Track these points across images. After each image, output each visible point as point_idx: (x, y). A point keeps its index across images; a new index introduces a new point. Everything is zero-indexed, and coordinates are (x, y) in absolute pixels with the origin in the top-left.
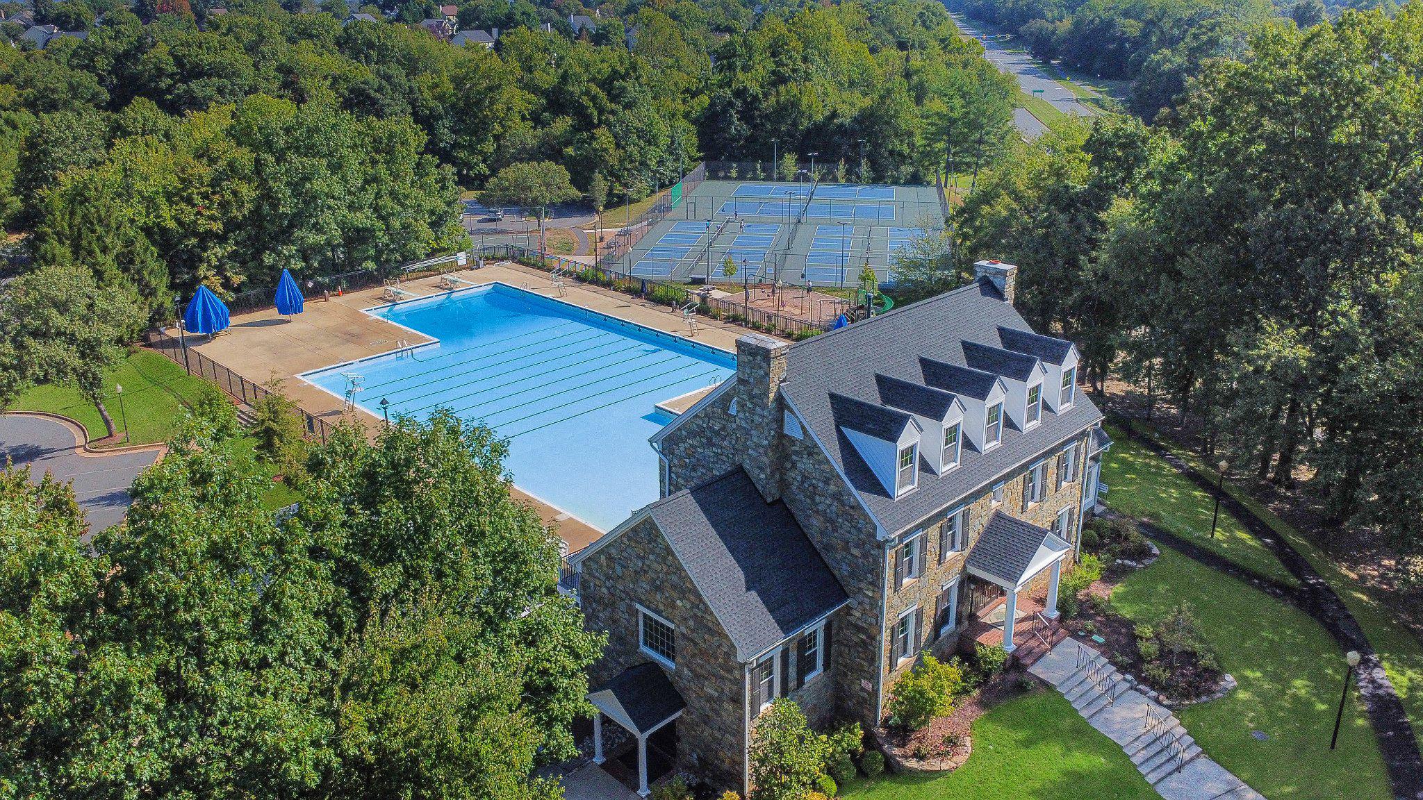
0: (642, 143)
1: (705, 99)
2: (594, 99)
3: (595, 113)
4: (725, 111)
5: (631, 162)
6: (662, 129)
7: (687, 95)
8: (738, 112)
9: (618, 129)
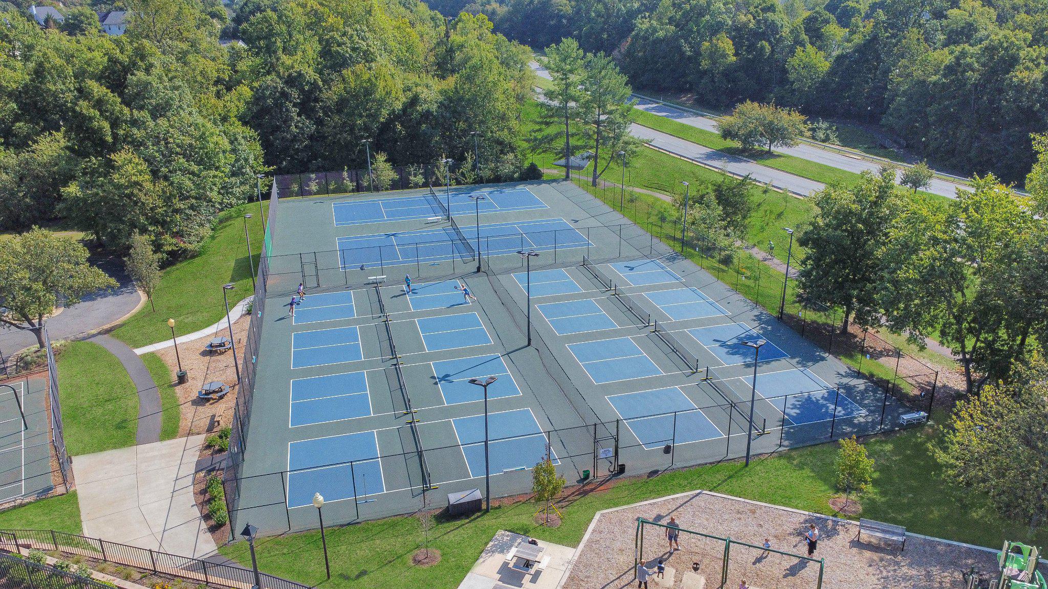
0: (195, 168)
1: (245, 91)
2: (99, 104)
3: (106, 125)
4: (278, 105)
5: (183, 198)
6: (218, 140)
7: (220, 87)
8: (295, 105)
9: (152, 149)
